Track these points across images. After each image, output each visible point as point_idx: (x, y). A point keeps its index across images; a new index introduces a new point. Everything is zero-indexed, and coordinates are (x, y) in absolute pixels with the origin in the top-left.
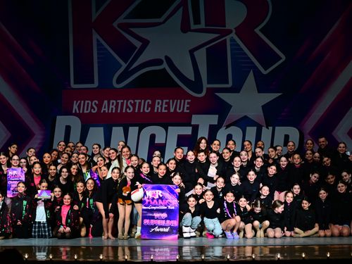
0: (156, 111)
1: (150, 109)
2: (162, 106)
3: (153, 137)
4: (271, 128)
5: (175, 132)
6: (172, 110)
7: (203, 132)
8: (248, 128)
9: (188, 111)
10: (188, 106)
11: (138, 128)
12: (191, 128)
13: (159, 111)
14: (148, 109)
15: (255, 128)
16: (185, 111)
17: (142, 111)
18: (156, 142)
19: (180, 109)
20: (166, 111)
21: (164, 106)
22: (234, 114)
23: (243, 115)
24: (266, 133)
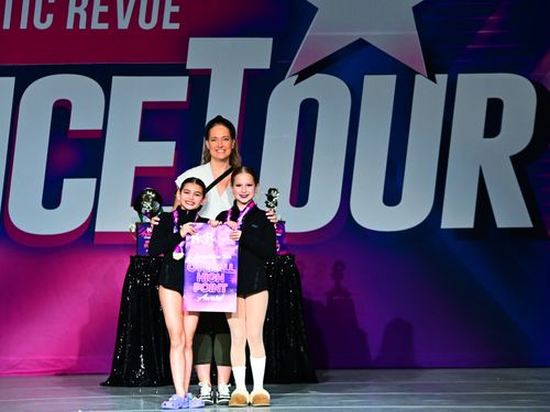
0: (70, 25)
1: (50, 17)
2: (89, 10)
3: (62, 110)
4: (442, 78)
5: (135, 92)
6: (123, 23)
7: (225, 101)
8: (368, 79)
9: (176, 26)
10: (176, 9)
11: (11, 81)
12: (185, 80)
13: (82, 26)
14: (43, 20)
15: (393, 78)
16: (167, 25)
17: (24, 25)
18: (72, 127)
19: (148, 20)
20: (105, 26)
21: (98, 8)
22: (325, 33)
23: (353, 36)
24: (428, 94)
